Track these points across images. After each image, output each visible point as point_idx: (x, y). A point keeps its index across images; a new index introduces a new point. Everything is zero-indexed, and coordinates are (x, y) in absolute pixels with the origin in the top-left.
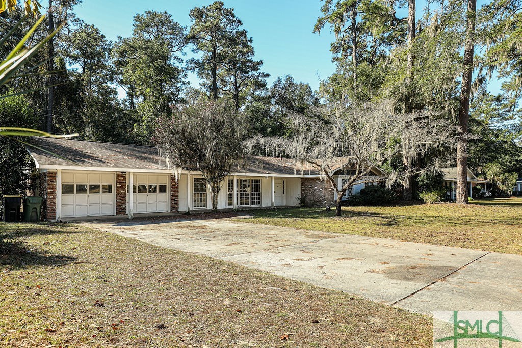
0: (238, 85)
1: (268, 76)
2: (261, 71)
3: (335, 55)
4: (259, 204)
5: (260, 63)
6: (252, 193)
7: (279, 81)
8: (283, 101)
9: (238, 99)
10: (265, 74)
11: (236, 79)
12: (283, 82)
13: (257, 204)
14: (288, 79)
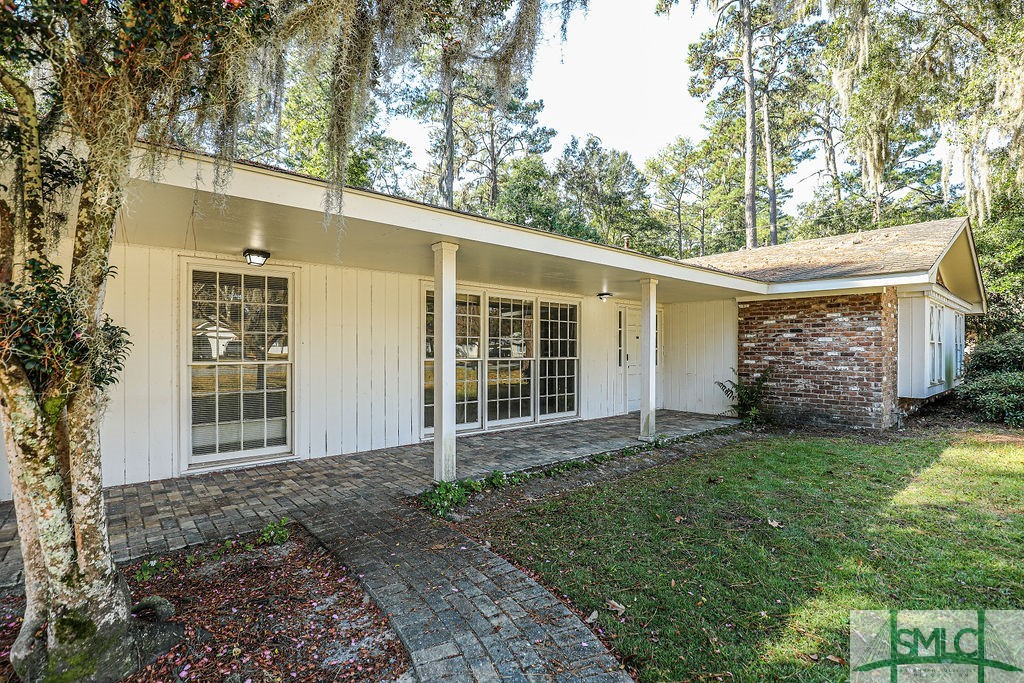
0: (496, 152)
1: (553, 133)
2: (540, 125)
3: (695, 73)
4: (571, 408)
5: (539, 106)
6: (543, 363)
7: (575, 143)
8: (581, 182)
9: (496, 181)
10: (547, 129)
11: (492, 140)
12: (582, 146)
13: (561, 409)
14: (590, 141)
